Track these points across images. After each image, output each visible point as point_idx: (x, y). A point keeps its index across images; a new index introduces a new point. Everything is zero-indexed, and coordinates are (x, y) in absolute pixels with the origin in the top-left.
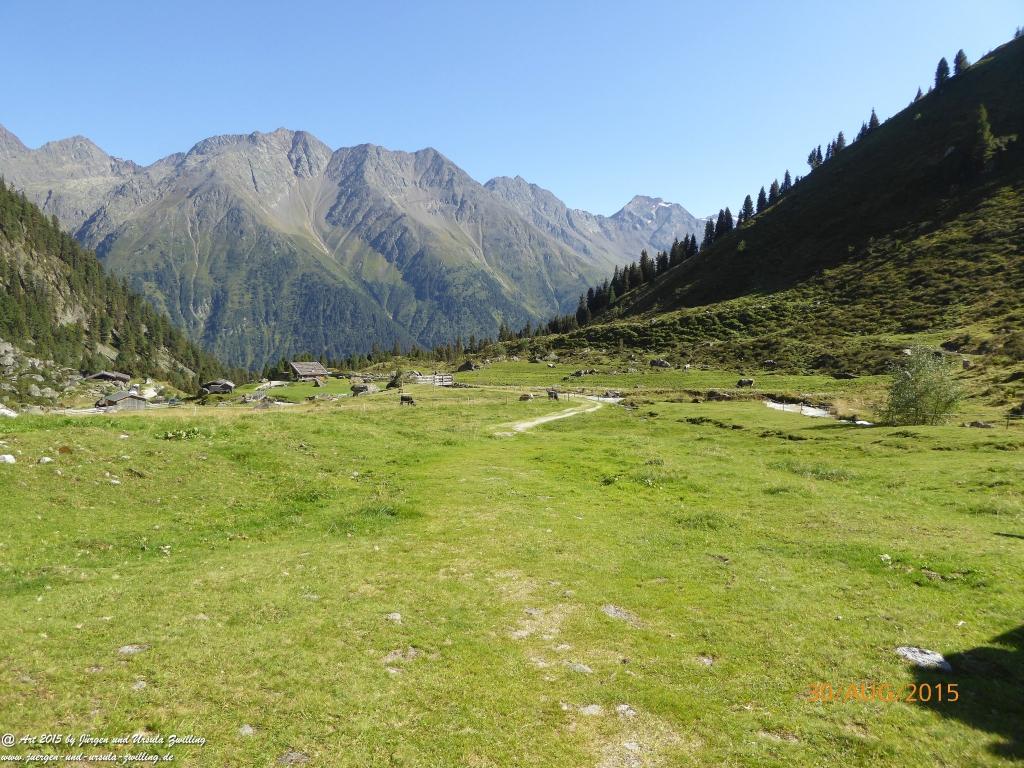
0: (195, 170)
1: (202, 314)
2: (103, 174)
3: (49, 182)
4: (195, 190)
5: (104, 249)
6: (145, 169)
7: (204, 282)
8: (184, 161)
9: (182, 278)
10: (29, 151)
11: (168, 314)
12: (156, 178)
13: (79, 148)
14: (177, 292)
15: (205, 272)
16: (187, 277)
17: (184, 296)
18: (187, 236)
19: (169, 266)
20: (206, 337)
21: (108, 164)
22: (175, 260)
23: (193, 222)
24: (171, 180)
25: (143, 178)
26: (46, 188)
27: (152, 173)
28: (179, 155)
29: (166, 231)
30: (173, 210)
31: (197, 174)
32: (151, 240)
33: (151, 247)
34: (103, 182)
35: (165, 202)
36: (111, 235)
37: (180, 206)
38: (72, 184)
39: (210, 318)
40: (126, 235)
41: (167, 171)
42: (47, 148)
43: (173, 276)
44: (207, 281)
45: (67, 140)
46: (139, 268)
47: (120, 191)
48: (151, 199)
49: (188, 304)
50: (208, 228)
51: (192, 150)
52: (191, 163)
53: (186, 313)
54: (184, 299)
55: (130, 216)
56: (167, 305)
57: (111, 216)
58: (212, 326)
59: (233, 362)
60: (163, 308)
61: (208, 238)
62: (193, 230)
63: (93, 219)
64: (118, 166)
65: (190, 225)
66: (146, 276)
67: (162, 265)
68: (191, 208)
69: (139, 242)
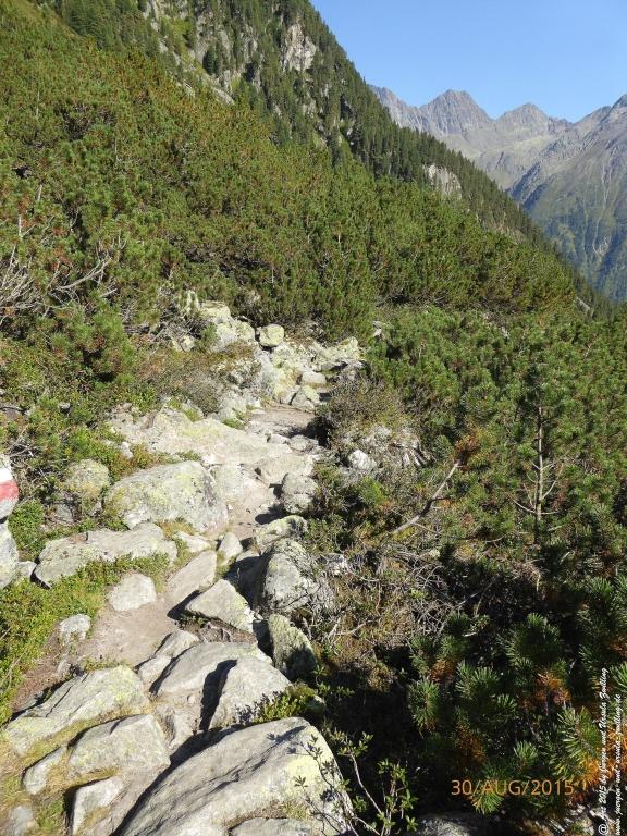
0: (616, 122)
1: (601, 251)
2: (542, 134)
3: (503, 146)
4: (613, 142)
5: (535, 198)
6: (575, 125)
7: (607, 223)
8: (608, 115)
9: (590, 220)
10: (492, 120)
11: (574, 251)
12: (583, 133)
13: (526, 114)
14: (584, 232)
15: (610, 214)
16: (594, 219)
17: (589, 236)
18: (600, 182)
19: (581, 211)
20: (601, 270)
21: (546, 124)
22: (587, 205)
23: (607, 171)
24: (595, 134)
25: (572, 134)
26: (499, 151)
27: (579, 128)
28: (605, 108)
29: (584, 180)
30: (592, 161)
31: (617, 127)
32: (570, 189)
33: (570, 194)
34: (540, 140)
35: (587, 154)
36: (540, 186)
37: (599, 157)
38: (518, 145)
39: (607, 254)
40: (552, 186)
41: (592, 125)
42: (504, 118)
43: (583, 218)
44: (611, 222)
45: (519, 109)
46: (558, 213)
47: (553, 147)
48: (576, 153)
49: (591, 242)
50: (619, 175)
51: (616, 104)
52: (614, 116)
53: (588, 249)
54: (589, 238)
55: (558, 169)
56: (575, 243)
57: (543, 170)
58: (608, 261)
59: (620, 294)
60: (571, 245)
61: (617, 184)
62: (606, 177)
63: (529, 174)
64: (554, 125)
65: (604, 173)
66: (562, 219)
67: (576, 209)
68: (608, 157)
69: (562, 191)
